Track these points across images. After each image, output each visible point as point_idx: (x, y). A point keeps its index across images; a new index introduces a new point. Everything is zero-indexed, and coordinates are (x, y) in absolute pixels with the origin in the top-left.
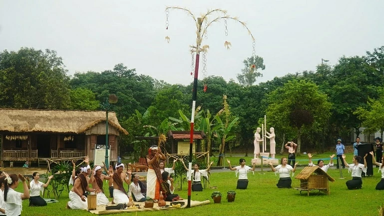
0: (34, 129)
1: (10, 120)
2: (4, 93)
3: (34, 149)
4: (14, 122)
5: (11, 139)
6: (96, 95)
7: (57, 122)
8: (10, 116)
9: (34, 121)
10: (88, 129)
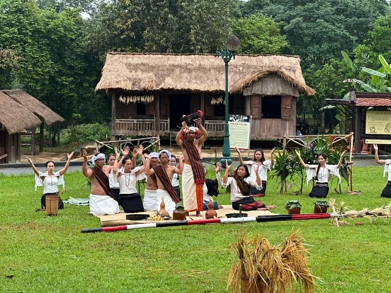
0: (162, 86)
1: (127, 72)
2: (128, 26)
3: (164, 117)
4: (133, 75)
5: (128, 101)
6: (282, 27)
7: (201, 74)
8: (129, 65)
9: (166, 72)
10: (247, 86)
